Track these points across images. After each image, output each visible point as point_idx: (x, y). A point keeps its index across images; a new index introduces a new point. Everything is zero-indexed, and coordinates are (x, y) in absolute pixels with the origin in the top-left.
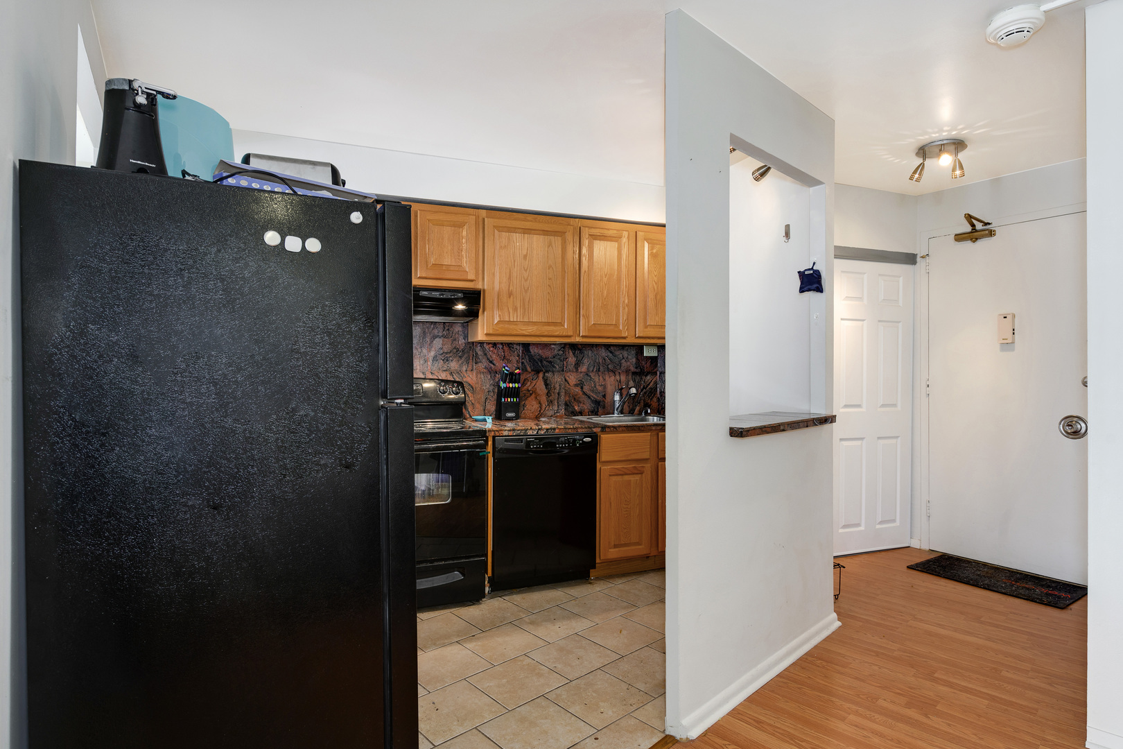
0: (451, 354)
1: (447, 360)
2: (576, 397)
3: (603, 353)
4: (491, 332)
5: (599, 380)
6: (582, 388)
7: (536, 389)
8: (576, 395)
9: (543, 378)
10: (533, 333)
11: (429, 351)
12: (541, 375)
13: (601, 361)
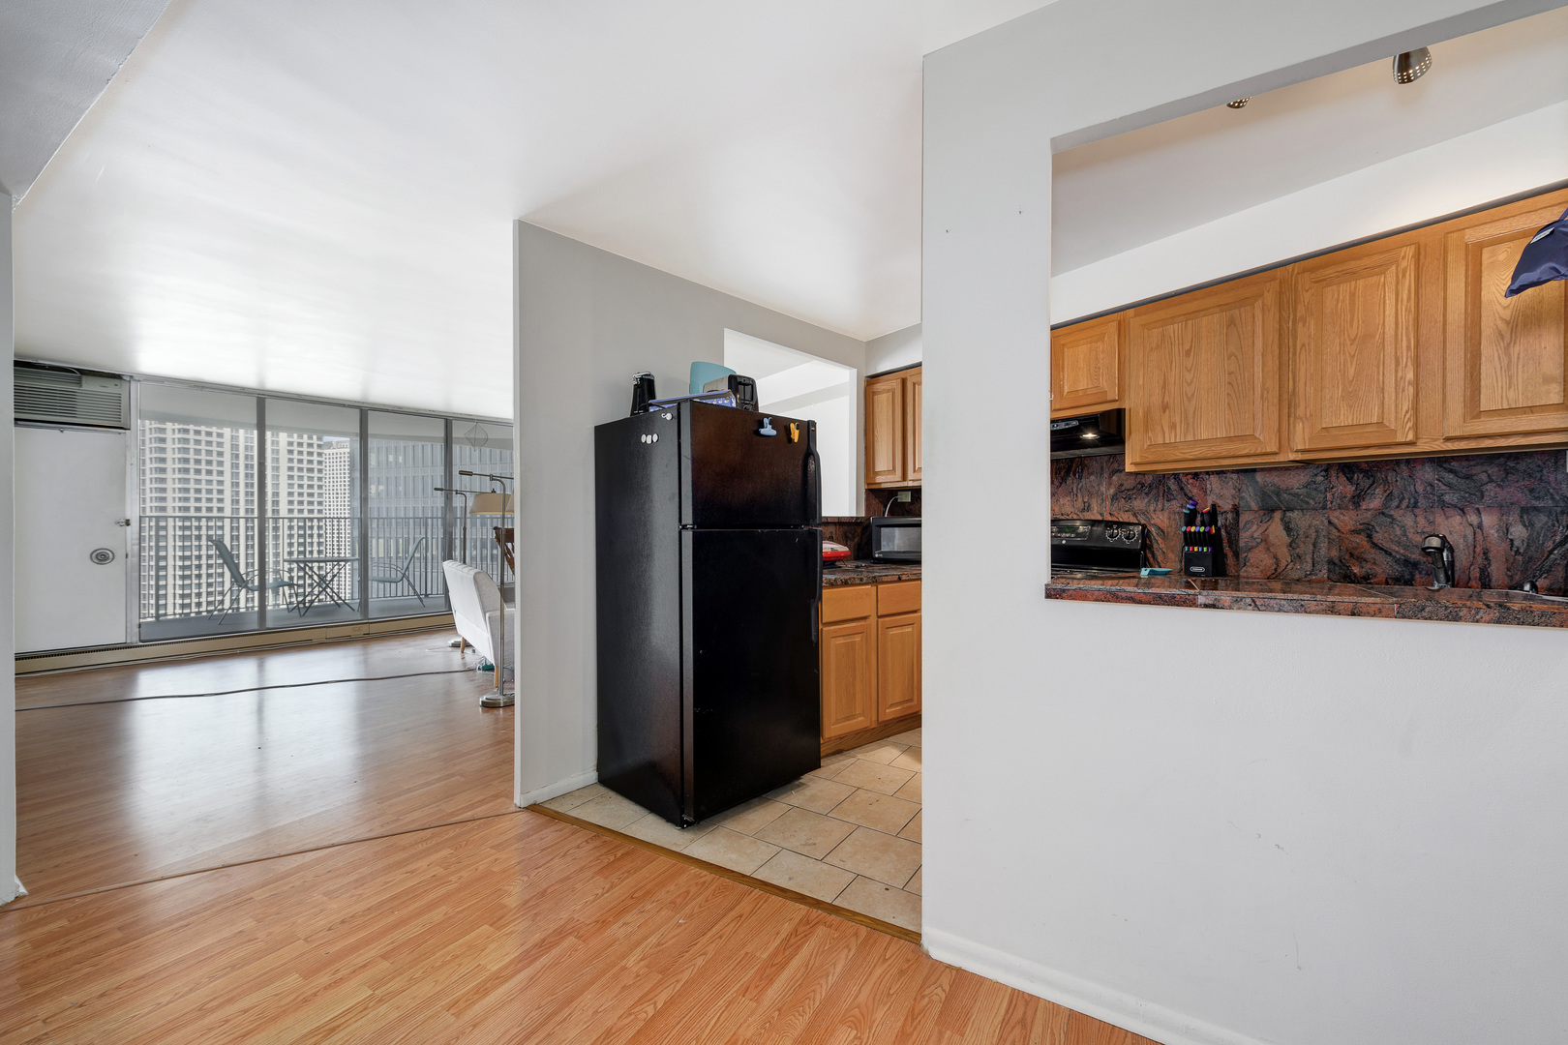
0: (1135, 491)
1: (1130, 499)
2: (1356, 553)
3: (1428, 473)
4: (1138, 460)
5: (1416, 522)
6: (1369, 537)
7: (1268, 536)
8: (1356, 548)
9: (1282, 520)
10: (1201, 456)
11: (1108, 489)
12: (1278, 515)
13: (1420, 489)
